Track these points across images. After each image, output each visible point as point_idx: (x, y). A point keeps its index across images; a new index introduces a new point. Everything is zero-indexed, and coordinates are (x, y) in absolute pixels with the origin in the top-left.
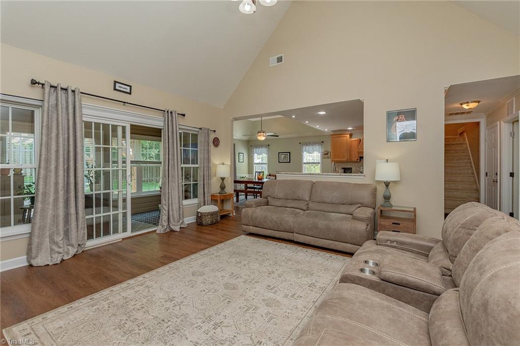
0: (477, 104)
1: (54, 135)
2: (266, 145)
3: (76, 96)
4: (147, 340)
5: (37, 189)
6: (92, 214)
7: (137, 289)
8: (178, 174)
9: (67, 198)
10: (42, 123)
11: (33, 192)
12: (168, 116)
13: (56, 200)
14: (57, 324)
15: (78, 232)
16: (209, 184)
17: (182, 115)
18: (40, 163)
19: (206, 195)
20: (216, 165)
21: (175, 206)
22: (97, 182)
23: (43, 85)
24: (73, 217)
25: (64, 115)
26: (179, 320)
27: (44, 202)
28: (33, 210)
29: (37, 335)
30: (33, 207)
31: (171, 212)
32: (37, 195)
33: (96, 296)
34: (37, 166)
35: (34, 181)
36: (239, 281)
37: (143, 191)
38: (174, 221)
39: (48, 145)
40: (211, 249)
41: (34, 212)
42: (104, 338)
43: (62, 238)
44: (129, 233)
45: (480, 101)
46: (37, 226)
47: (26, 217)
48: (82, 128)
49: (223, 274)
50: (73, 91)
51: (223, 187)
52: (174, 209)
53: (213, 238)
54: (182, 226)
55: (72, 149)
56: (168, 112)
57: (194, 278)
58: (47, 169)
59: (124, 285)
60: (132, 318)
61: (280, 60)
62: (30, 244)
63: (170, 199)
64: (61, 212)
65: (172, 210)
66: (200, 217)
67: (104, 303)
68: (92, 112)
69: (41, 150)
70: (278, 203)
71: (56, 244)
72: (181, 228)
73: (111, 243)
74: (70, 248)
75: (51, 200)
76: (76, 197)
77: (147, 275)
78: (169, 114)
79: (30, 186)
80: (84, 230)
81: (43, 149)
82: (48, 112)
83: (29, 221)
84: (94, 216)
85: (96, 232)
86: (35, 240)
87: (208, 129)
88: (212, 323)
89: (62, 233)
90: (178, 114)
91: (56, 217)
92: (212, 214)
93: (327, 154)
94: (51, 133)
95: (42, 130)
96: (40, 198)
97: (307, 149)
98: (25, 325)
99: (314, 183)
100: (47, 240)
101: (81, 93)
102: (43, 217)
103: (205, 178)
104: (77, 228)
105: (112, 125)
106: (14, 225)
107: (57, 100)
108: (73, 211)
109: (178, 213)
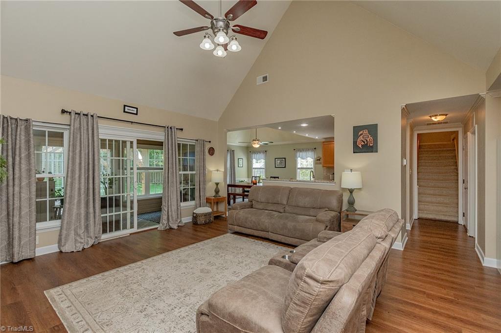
0: (445, 117)
1: (78, 151)
2: (264, 150)
3: (95, 120)
4: (138, 301)
5: (65, 193)
6: (107, 213)
7: (135, 270)
8: (176, 180)
9: (87, 200)
10: (69, 143)
11: (62, 195)
12: (168, 131)
13: (79, 202)
14: (78, 290)
15: (95, 227)
16: (204, 189)
17: (180, 129)
18: (67, 173)
19: (201, 198)
20: (211, 172)
21: (174, 208)
22: (110, 187)
23: (70, 113)
24: (92, 215)
25: (85, 135)
26: (161, 291)
27: (70, 203)
28: (62, 209)
29: (66, 295)
30: (62, 207)
31: (170, 213)
32: (66, 198)
33: (106, 273)
34: (65, 176)
35: (63, 187)
36: (213, 268)
37: (151, 193)
38: (172, 220)
39: (74, 159)
40: (198, 244)
41: (63, 211)
42: (109, 299)
43: (83, 231)
44: (135, 230)
45: (447, 115)
46: (65, 222)
47: (57, 214)
48: (99, 144)
49: (202, 262)
50: (92, 116)
51: (217, 191)
52: (173, 210)
53: (203, 235)
54: (180, 225)
55: (91, 162)
56: (168, 127)
57: (179, 265)
58: (73, 177)
59: (126, 267)
60: (129, 289)
61: (265, 79)
62: (60, 235)
63: (170, 201)
64: (83, 211)
65: (171, 211)
66: (195, 217)
67: (111, 278)
68: (106, 131)
69: (68, 163)
70: (261, 206)
71: (79, 235)
72: (178, 226)
73: (121, 236)
74: (89, 239)
75: (76, 201)
76: (94, 199)
77: (144, 261)
78: (169, 129)
79: (60, 190)
80: (100, 225)
81: (70, 163)
82: (74, 134)
83: (60, 217)
84: (108, 215)
85: (109, 226)
86: (64, 232)
87: (204, 141)
88: (185, 293)
89: (83, 227)
90: (177, 129)
91: (79, 214)
92: (206, 215)
93: (319, 160)
94: (76, 150)
95: (69, 147)
96: (67, 200)
97: (301, 155)
98: (58, 289)
99: (292, 189)
100: (73, 232)
101: (98, 117)
102: (70, 215)
103: (201, 183)
104: (95, 224)
105: (122, 141)
106: (49, 220)
107: (80, 124)
108: (91, 210)
109: (176, 213)
